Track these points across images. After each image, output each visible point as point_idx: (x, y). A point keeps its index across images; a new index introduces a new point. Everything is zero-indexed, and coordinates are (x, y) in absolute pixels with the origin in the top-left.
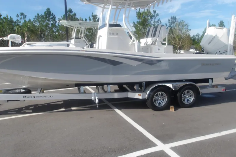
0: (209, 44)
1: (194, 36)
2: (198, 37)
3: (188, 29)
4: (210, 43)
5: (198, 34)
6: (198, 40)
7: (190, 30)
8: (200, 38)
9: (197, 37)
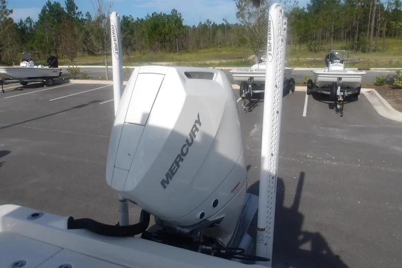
0: (164, 183)
1: (21, 21)
2: (31, 25)
3: (7, 8)
4: (171, 174)
5: (29, 18)
6: (31, 30)
7: (11, 11)
8: (34, 26)
9: (28, 25)
